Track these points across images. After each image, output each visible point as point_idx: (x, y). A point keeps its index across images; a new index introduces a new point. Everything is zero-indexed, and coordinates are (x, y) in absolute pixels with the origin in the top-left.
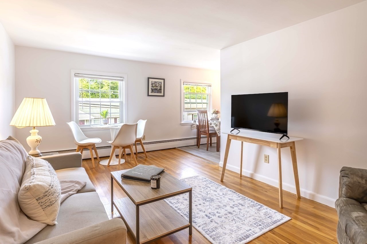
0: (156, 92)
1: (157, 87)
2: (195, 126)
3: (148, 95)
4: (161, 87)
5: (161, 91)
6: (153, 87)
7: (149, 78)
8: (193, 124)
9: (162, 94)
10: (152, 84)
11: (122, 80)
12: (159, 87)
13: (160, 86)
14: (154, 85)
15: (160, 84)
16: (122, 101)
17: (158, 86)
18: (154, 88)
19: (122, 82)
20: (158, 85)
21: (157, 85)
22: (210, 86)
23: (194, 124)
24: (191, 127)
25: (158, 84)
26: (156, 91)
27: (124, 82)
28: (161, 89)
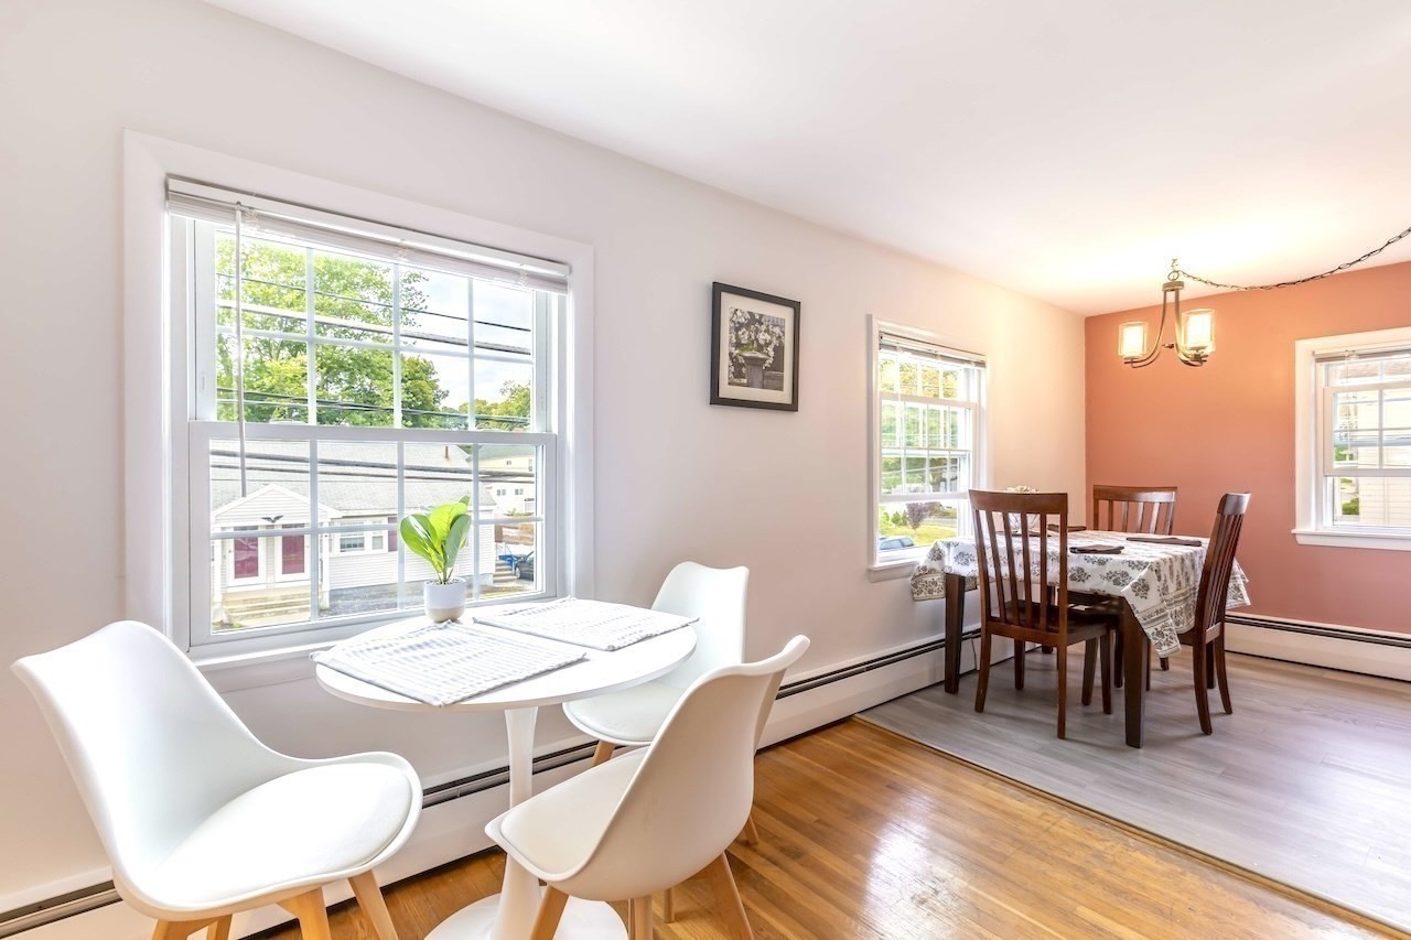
0: (755, 380)
1: (760, 348)
2: (935, 583)
3: (716, 399)
4: (779, 350)
5: (781, 379)
6: (738, 345)
7: (718, 289)
8: (924, 568)
9: (784, 397)
10: (737, 330)
11: (560, 284)
12: (772, 354)
13: (775, 342)
14: (746, 336)
15: (777, 331)
16: (555, 430)
17: (767, 344)
18: (747, 354)
19: (554, 296)
20: (768, 337)
21: (763, 337)
22: (981, 364)
23: (932, 571)
24: (915, 586)
25: (767, 331)
26: (758, 376)
27: (570, 298)
28: (778, 364)
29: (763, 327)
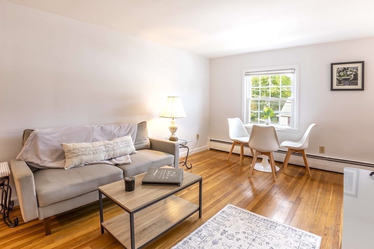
0: (346, 84)
1: (348, 76)
3: (332, 89)
4: (356, 75)
5: (357, 82)
6: (340, 76)
7: (332, 65)
9: (359, 87)
10: (339, 73)
12: (353, 76)
13: (354, 73)
14: (342, 74)
15: (355, 70)
16: (293, 98)
17: (351, 74)
18: (343, 78)
21: (349, 73)
25: (351, 71)
27: (295, 74)
28: (355, 79)
29: (349, 70)
